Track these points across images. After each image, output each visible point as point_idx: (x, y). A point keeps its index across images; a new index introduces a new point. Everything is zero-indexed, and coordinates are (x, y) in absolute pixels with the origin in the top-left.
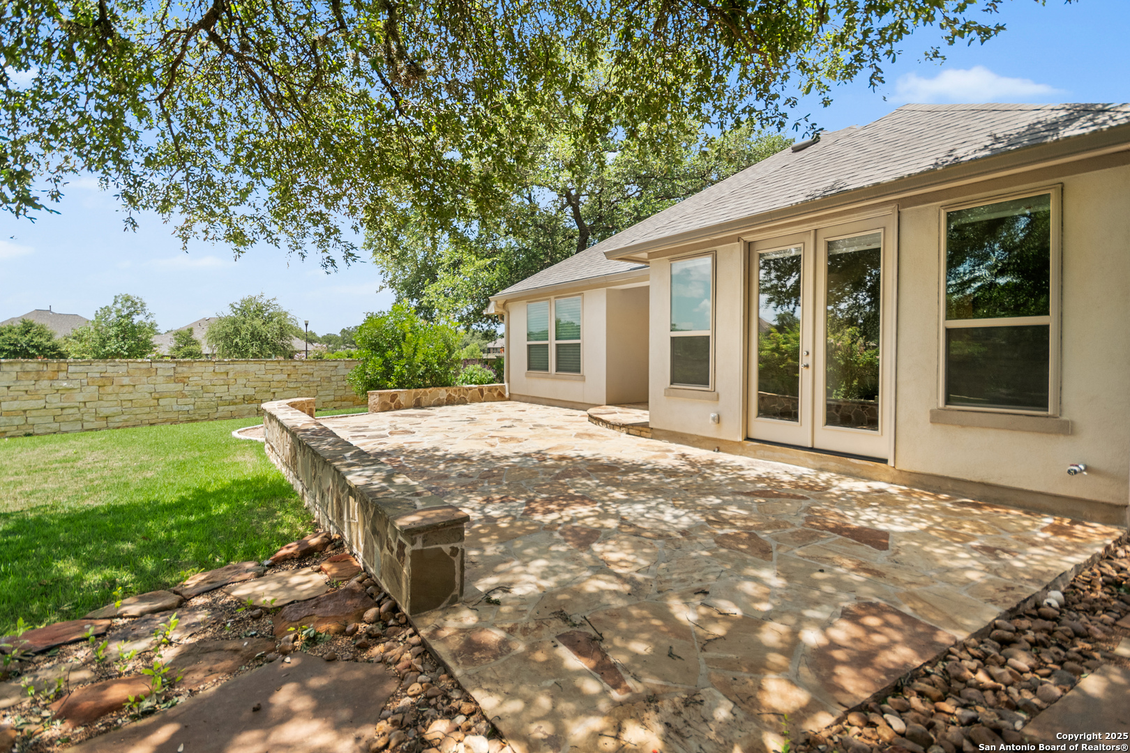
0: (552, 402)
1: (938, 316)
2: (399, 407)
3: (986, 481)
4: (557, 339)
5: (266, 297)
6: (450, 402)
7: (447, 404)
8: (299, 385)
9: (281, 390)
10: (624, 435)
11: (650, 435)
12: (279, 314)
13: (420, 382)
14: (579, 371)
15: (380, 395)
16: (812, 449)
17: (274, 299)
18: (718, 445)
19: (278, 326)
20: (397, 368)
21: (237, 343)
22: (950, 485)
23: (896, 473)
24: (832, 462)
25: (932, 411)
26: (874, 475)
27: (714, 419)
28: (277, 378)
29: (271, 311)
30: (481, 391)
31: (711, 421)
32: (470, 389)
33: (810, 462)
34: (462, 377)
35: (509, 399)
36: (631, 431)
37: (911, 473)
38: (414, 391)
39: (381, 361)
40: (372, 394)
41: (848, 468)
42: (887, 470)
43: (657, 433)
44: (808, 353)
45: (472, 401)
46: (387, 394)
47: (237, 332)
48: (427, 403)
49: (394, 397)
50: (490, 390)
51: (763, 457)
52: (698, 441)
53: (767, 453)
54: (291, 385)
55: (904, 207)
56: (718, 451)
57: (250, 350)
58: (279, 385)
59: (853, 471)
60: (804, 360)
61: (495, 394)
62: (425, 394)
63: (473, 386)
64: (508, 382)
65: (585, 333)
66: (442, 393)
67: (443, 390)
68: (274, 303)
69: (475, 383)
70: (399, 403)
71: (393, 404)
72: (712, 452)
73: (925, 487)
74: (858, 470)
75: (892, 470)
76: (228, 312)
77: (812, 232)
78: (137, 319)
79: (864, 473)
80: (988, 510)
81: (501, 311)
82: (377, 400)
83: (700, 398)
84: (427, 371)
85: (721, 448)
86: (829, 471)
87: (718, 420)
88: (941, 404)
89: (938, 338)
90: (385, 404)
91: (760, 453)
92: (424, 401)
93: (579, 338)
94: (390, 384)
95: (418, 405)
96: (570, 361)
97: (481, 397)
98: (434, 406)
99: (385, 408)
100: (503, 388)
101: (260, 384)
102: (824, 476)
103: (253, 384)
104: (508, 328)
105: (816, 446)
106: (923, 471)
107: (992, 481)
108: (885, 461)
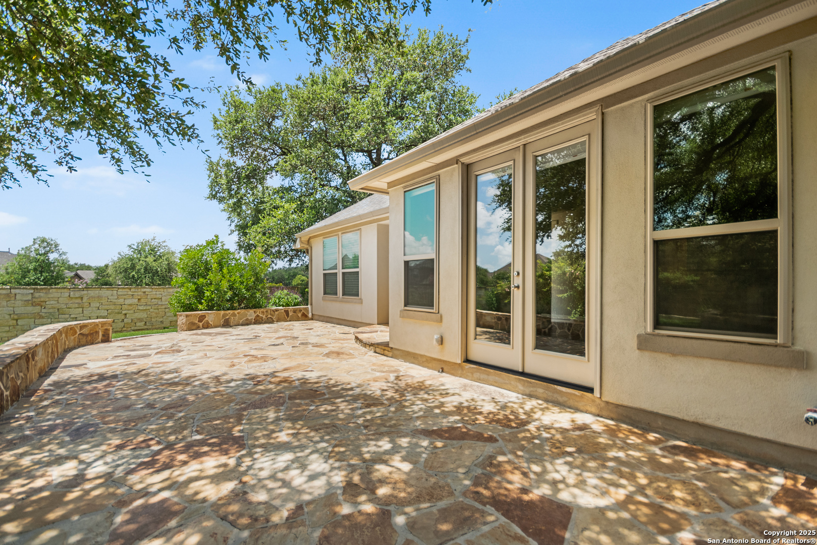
0: (341, 322)
1: (645, 227)
2: (207, 326)
3: (701, 421)
4: (343, 268)
5: (157, 240)
6: (258, 321)
7: (255, 323)
8: (150, 307)
9: (132, 312)
10: (371, 353)
11: (390, 354)
12: (168, 253)
13: (228, 305)
14: (357, 295)
15: (187, 316)
16: (523, 374)
17: (164, 242)
18: (444, 367)
19: (166, 263)
20: (207, 294)
21: (133, 276)
22: (660, 422)
23: (603, 405)
24: (540, 388)
25: (639, 336)
26: (580, 405)
27: (437, 340)
28: (128, 302)
29: (162, 251)
30: (287, 312)
31: (435, 342)
32: (277, 310)
33: (521, 387)
34: (272, 301)
35: (312, 319)
36: (378, 350)
37: (618, 406)
38: (222, 312)
39: (193, 287)
40: (181, 316)
41: (555, 395)
42: (593, 401)
43: (396, 352)
44: (518, 274)
45: (279, 320)
46: (195, 315)
47: (133, 267)
48: (235, 323)
49: (202, 318)
50: (295, 311)
51: (479, 380)
52: (427, 361)
53: (483, 376)
54: (141, 308)
55: (607, 107)
56: (443, 371)
57: (144, 281)
58: (130, 308)
59: (561, 399)
60: (516, 281)
61: (300, 315)
62: (234, 315)
63: (281, 308)
64: (311, 304)
65: (363, 263)
66: (251, 314)
67: (252, 311)
68: (164, 244)
69: (283, 306)
70: (208, 322)
71: (201, 324)
72: (436, 373)
73: (633, 423)
74: (565, 399)
75: (598, 401)
76: (127, 252)
77: (521, 148)
78: (52, 257)
79: (571, 403)
80: (704, 461)
81: (306, 246)
82: (184, 321)
83: (427, 320)
84: (235, 295)
85: (445, 369)
86: (537, 398)
87: (441, 341)
88: (649, 328)
89: (645, 252)
90: (193, 324)
91: (477, 375)
92: (232, 321)
93: (358, 267)
94: (200, 307)
95: (227, 324)
96: (351, 286)
97: (286, 317)
98: (242, 325)
99: (191, 327)
100: (307, 309)
101: (112, 307)
102: (530, 404)
103: (106, 307)
104: (311, 260)
105: (527, 370)
106: (630, 404)
107: (708, 422)
108: (590, 390)
